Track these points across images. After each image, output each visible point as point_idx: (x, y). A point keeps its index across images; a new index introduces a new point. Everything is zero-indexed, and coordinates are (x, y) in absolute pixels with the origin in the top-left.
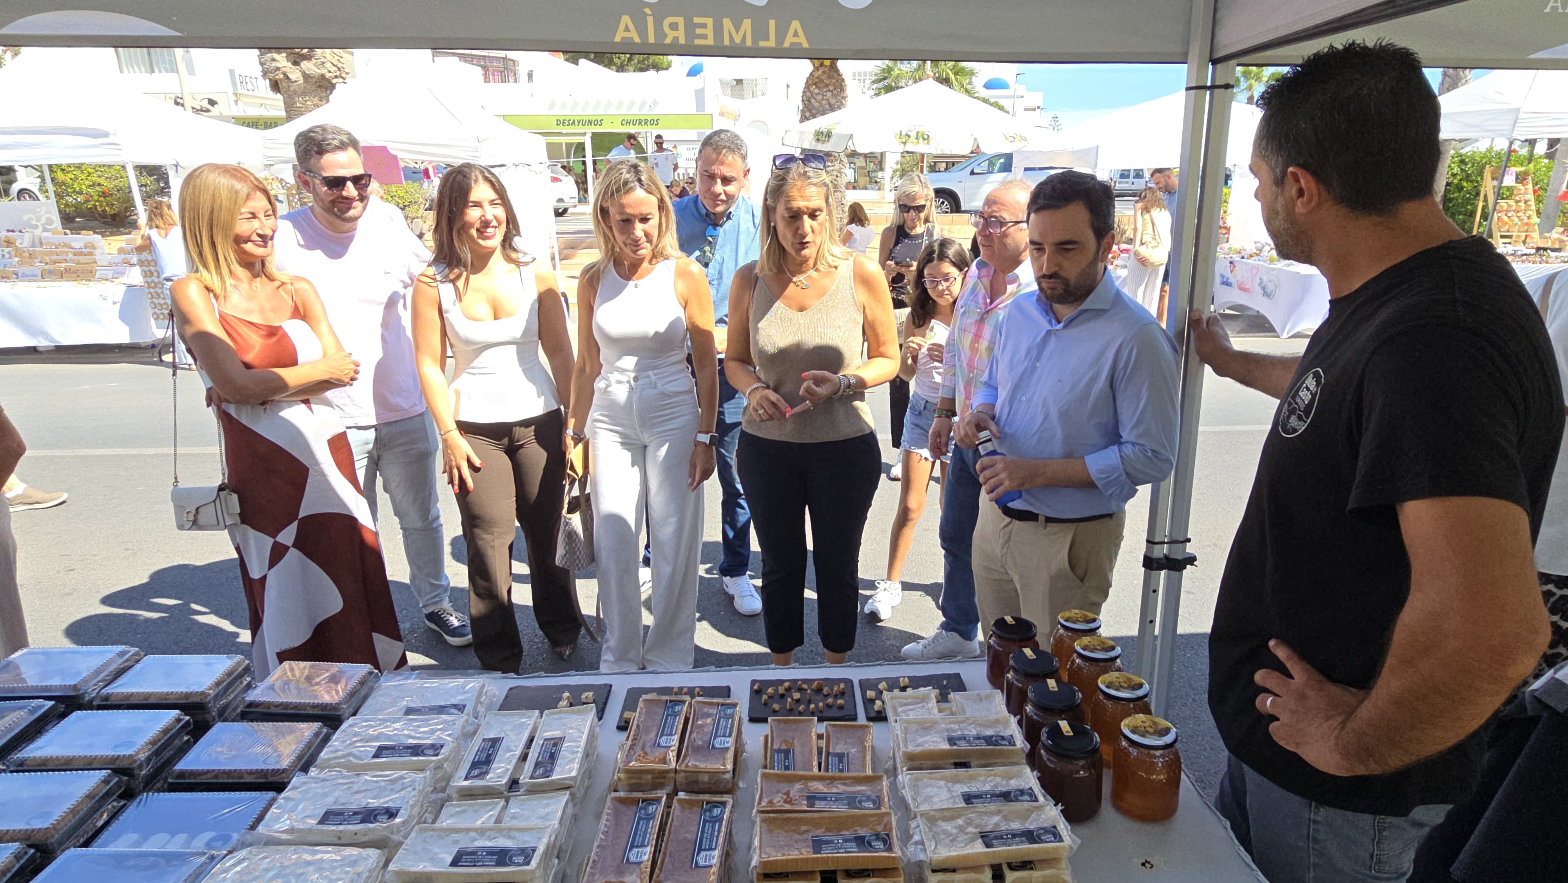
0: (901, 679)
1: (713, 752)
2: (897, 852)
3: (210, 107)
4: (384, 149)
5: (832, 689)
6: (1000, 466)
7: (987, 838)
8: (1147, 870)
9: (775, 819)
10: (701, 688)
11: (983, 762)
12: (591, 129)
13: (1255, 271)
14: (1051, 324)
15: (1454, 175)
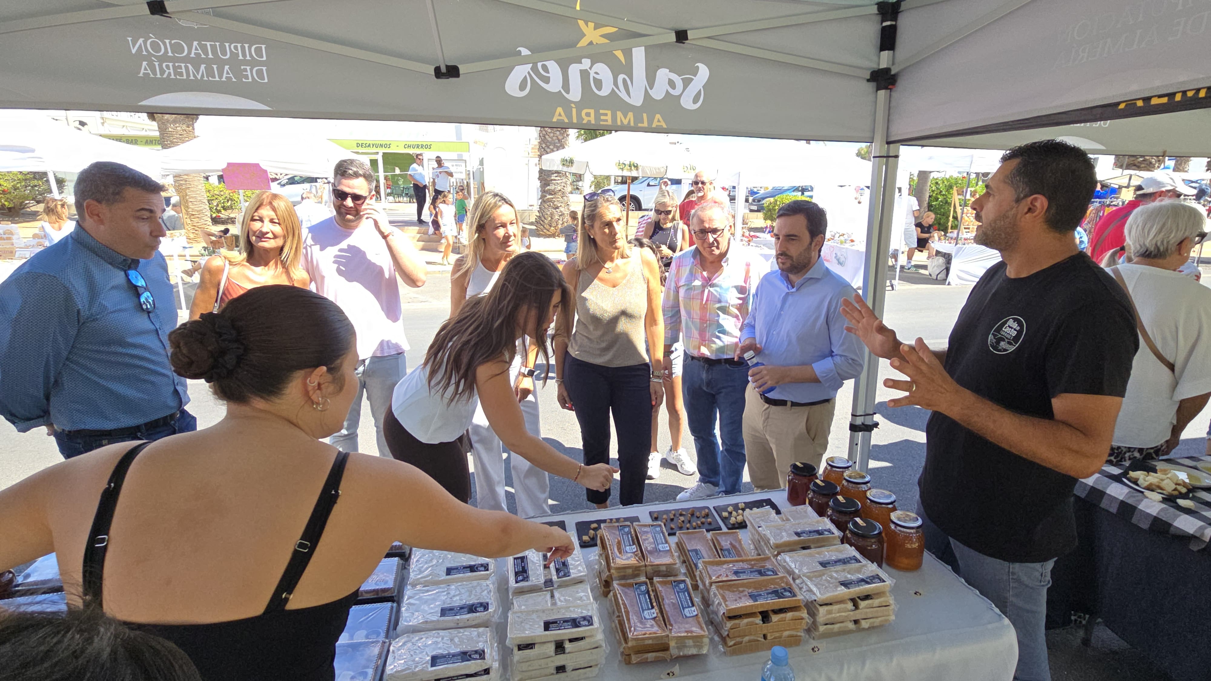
0: (740, 505)
1: (661, 553)
2: (799, 597)
3: (80, 127)
4: (257, 165)
5: (701, 513)
6: (765, 372)
7: (845, 584)
8: (918, 597)
9: (723, 586)
10: (624, 518)
11: (816, 545)
12: (382, 151)
13: (832, 249)
14: (789, 289)
15: (933, 191)
